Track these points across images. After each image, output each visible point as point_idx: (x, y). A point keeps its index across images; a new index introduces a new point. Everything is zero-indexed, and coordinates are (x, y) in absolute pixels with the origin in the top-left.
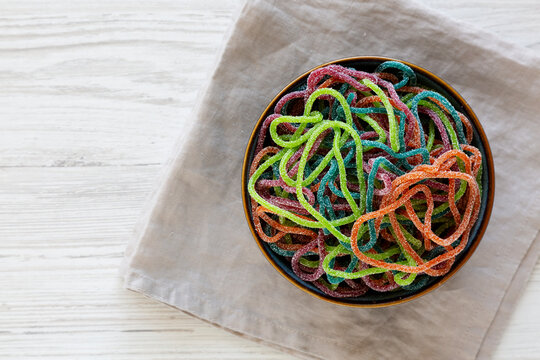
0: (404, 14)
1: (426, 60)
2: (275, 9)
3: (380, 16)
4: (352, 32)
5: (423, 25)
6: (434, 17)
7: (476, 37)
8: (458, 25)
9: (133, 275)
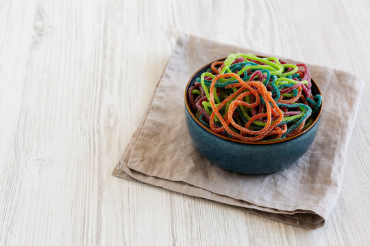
0: (342, 130)
1: (319, 145)
2: (328, 82)
3: (337, 122)
4: (325, 115)
5: (338, 137)
6: (344, 139)
7: (340, 156)
8: (344, 149)
9: (186, 35)
